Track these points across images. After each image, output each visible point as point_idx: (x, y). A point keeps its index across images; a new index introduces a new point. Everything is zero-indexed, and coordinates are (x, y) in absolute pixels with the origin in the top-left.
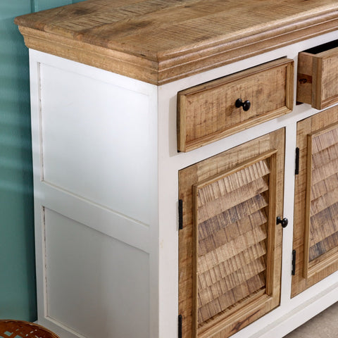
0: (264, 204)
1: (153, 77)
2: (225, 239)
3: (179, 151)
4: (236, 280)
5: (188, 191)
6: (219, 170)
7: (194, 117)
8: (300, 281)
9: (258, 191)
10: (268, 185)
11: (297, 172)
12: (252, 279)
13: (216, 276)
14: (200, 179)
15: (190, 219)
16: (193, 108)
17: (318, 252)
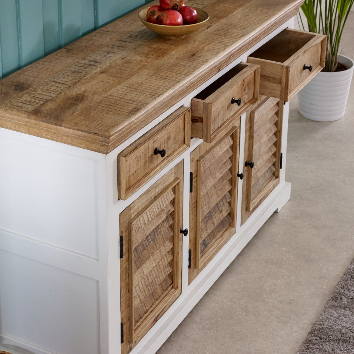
0: (171, 222)
1: (103, 149)
2: (148, 256)
3: (119, 199)
4: (155, 283)
5: (126, 228)
6: (144, 205)
7: (129, 171)
8: (193, 271)
9: (168, 212)
10: (174, 206)
11: (191, 191)
12: (165, 280)
13: (142, 285)
14: (133, 216)
15: (127, 249)
16: (128, 164)
17: (204, 246)
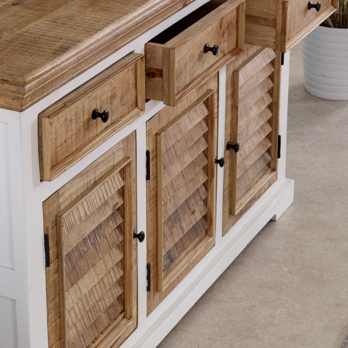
0: (120, 221)
1: (15, 103)
2: (87, 267)
3: (41, 181)
4: (98, 309)
5: (53, 223)
6: (79, 193)
7: (56, 139)
8: (154, 295)
9: (115, 206)
10: (123, 197)
11: (148, 177)
12: (112, 305)
13: (80, 310)
14: (62, 207)
15: (55, 254)
16: (54, 130)
17: (168, 261)
